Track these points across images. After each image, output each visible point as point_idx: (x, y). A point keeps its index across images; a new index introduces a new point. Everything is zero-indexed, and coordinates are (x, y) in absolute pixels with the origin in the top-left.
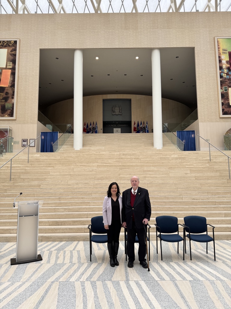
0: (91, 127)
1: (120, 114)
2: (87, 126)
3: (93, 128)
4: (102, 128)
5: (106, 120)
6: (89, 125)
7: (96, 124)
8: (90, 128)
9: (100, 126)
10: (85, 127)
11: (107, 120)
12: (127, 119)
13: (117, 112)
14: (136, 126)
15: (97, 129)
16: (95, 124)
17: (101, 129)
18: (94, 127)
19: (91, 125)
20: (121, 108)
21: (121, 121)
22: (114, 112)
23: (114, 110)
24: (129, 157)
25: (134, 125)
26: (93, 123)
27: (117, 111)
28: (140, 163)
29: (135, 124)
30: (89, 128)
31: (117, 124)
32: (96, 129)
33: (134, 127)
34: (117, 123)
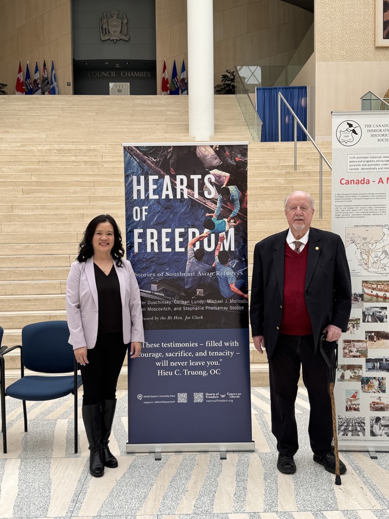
0: (37, 76)
1: (123, 37)
2: (28, 76)
3: (44, 81)
4: (71, 80)
5: (84, 56)
6: (32, 70)
7: (53, 69)
8: (35, 81)
9: (65, 74)
10: (22, 77)
11: (86, 55)
12: (142, 55)
13: (115, 32)
14: (168, 75)
15: (55, 84)
16: (49, 67)
17: (69, 84)
18: (47, 79)
19: (37, 70)
20: (125, 21)
21: (129, 61)
22: (106, 32)
23: (105, 26)
24: (73, 158)
25: (164, 71)
26: (45, 65)
27: (115, 30)
28: (95, 175)
29: (165, 68)
30: (32, 81)
31: (118, 69)
32: (52, 83)
33: (164, 79)
34: (117, 66)
